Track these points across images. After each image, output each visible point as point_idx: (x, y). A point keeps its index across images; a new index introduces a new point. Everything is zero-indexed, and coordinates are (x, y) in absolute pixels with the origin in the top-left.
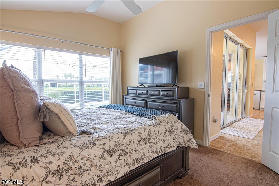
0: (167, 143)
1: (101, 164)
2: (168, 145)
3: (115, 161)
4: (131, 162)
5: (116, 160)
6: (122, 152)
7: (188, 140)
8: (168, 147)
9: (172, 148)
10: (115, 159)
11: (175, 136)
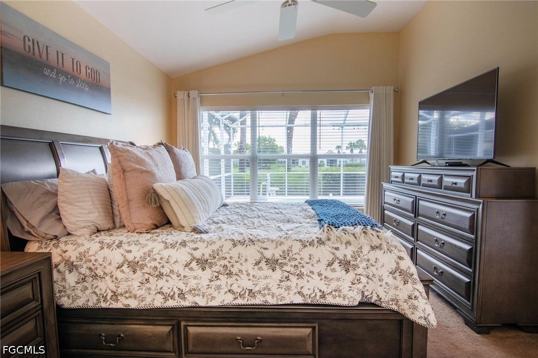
0: (334, 285)
1: (187, 274)
2: (336, 291)
3: (210, 279)
4: (239, 290)
5: (212, 278)
6: (222, 269)
7: (406, 298)
8: (334, 293)
9: (342, 299)
10: (211, 276)
11: (358, 277)
